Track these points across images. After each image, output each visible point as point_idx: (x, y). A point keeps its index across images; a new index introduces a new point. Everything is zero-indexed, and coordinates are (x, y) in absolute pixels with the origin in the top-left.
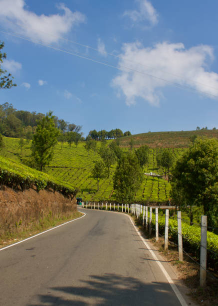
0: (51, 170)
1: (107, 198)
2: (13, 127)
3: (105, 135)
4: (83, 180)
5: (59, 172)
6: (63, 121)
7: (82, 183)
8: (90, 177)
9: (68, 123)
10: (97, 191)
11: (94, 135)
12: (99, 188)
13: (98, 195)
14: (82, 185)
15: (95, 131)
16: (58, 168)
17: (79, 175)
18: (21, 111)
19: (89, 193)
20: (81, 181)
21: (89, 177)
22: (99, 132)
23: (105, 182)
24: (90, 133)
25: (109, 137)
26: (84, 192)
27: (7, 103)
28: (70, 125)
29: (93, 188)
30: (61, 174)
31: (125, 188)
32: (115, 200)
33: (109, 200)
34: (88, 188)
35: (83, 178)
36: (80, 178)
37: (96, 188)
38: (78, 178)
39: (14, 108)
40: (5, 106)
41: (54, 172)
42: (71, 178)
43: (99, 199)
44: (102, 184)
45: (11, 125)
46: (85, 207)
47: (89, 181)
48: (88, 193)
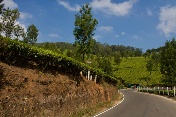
0: (124, 69)
1: (158, 83)
2: (108, 53)
3: (155, 51)
4: (142, 73)
5: (128, 70)
6: (133, 47)
7: (141, 74)
8: (147, 71)
9: (135, 48)
10: (150, 79)
11: (149, 51)
12: (152, 77)
13: (151, 81)
14: (141, 75)
15: (149, 50)
16: (128, 68)
17: (139, 70)
18: (112, 46)
19: (146, 80)
20: (140, 73)
21: (145, 71)
22: (151, 50)
23: (156, 73)
24: (147, 51)
25: (157, 52)
26: (142, 80)
27: (105, 43)
28: (136, 49)
29: (148, 77)
30: (130, 71)
31: (172, 71)
32: (164, 83)
33: (159, 84)
34: (145, 77)
35: (142, 72)
36: (140, 72)
37: (150, 77)
38: (139, 72)
39: (109, 45)
40: (105, 44)
41: (125, 70)
42: (135, 72)
43: (152, 84)
44: (154, 74)
45: (107, 52)
46: (139, 91)
47: (146, 73)
48: (144, 80)
